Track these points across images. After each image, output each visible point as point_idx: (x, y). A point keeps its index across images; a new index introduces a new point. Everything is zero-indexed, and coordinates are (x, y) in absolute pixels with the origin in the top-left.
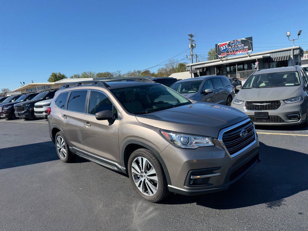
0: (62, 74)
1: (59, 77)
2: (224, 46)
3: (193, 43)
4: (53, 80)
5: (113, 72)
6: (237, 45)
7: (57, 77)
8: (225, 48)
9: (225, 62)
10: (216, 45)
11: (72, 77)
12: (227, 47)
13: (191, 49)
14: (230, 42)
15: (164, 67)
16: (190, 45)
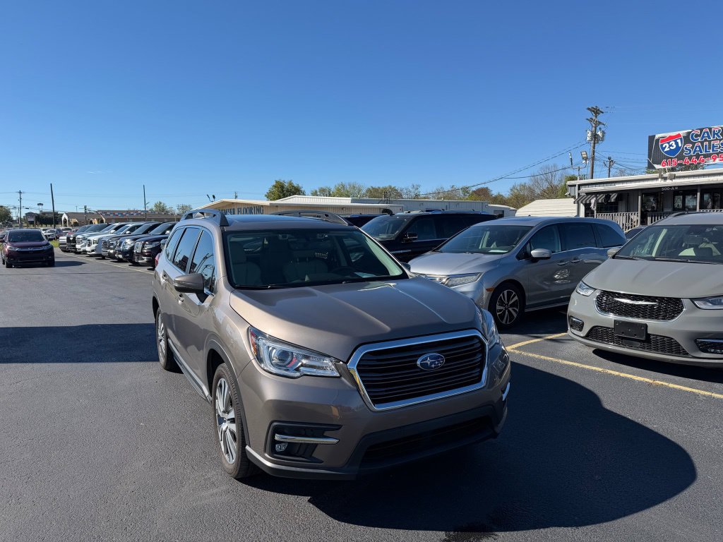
0: (295, 185)
1: (288, 191)
2: (673, 142)
3: (598, 128)
4: (276, 197)
5: (403, 187)
6: (710, 142)
7: (283, 190)
8: (675, 146)
9: (669, 183)
10: (651, 138)
11: (315, 194)
12: (680, 145)
13: (592, 144)
14: (689, 133)
15: (527, 182)
16: (589, 135)
